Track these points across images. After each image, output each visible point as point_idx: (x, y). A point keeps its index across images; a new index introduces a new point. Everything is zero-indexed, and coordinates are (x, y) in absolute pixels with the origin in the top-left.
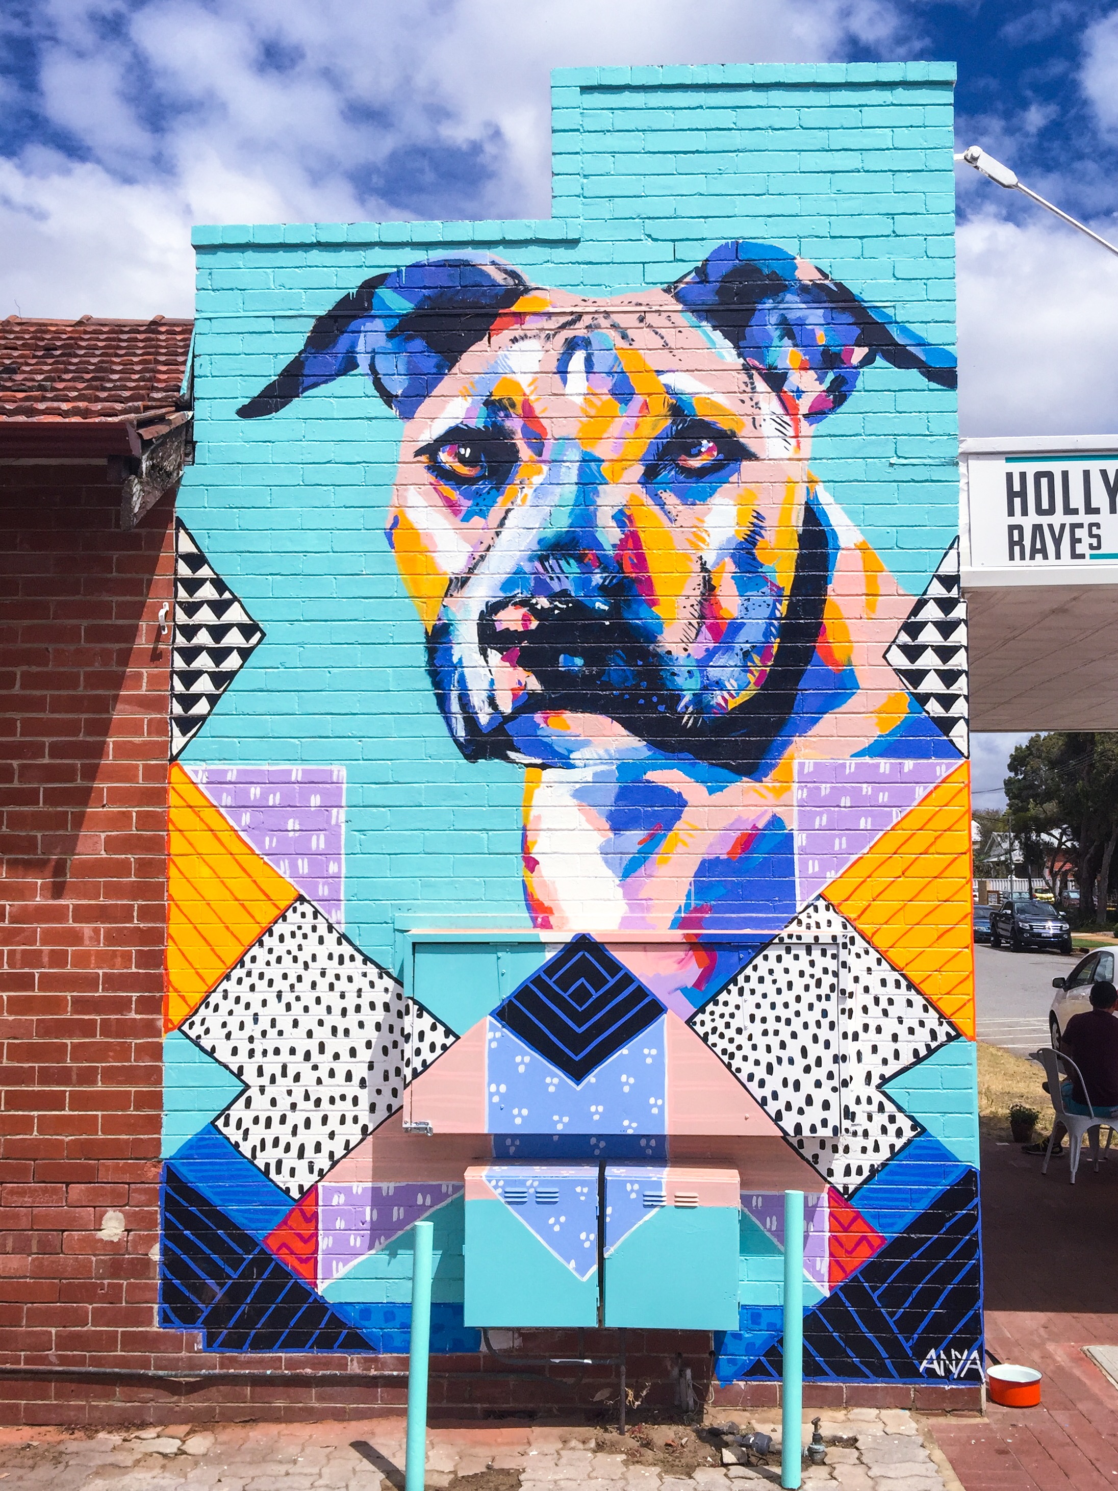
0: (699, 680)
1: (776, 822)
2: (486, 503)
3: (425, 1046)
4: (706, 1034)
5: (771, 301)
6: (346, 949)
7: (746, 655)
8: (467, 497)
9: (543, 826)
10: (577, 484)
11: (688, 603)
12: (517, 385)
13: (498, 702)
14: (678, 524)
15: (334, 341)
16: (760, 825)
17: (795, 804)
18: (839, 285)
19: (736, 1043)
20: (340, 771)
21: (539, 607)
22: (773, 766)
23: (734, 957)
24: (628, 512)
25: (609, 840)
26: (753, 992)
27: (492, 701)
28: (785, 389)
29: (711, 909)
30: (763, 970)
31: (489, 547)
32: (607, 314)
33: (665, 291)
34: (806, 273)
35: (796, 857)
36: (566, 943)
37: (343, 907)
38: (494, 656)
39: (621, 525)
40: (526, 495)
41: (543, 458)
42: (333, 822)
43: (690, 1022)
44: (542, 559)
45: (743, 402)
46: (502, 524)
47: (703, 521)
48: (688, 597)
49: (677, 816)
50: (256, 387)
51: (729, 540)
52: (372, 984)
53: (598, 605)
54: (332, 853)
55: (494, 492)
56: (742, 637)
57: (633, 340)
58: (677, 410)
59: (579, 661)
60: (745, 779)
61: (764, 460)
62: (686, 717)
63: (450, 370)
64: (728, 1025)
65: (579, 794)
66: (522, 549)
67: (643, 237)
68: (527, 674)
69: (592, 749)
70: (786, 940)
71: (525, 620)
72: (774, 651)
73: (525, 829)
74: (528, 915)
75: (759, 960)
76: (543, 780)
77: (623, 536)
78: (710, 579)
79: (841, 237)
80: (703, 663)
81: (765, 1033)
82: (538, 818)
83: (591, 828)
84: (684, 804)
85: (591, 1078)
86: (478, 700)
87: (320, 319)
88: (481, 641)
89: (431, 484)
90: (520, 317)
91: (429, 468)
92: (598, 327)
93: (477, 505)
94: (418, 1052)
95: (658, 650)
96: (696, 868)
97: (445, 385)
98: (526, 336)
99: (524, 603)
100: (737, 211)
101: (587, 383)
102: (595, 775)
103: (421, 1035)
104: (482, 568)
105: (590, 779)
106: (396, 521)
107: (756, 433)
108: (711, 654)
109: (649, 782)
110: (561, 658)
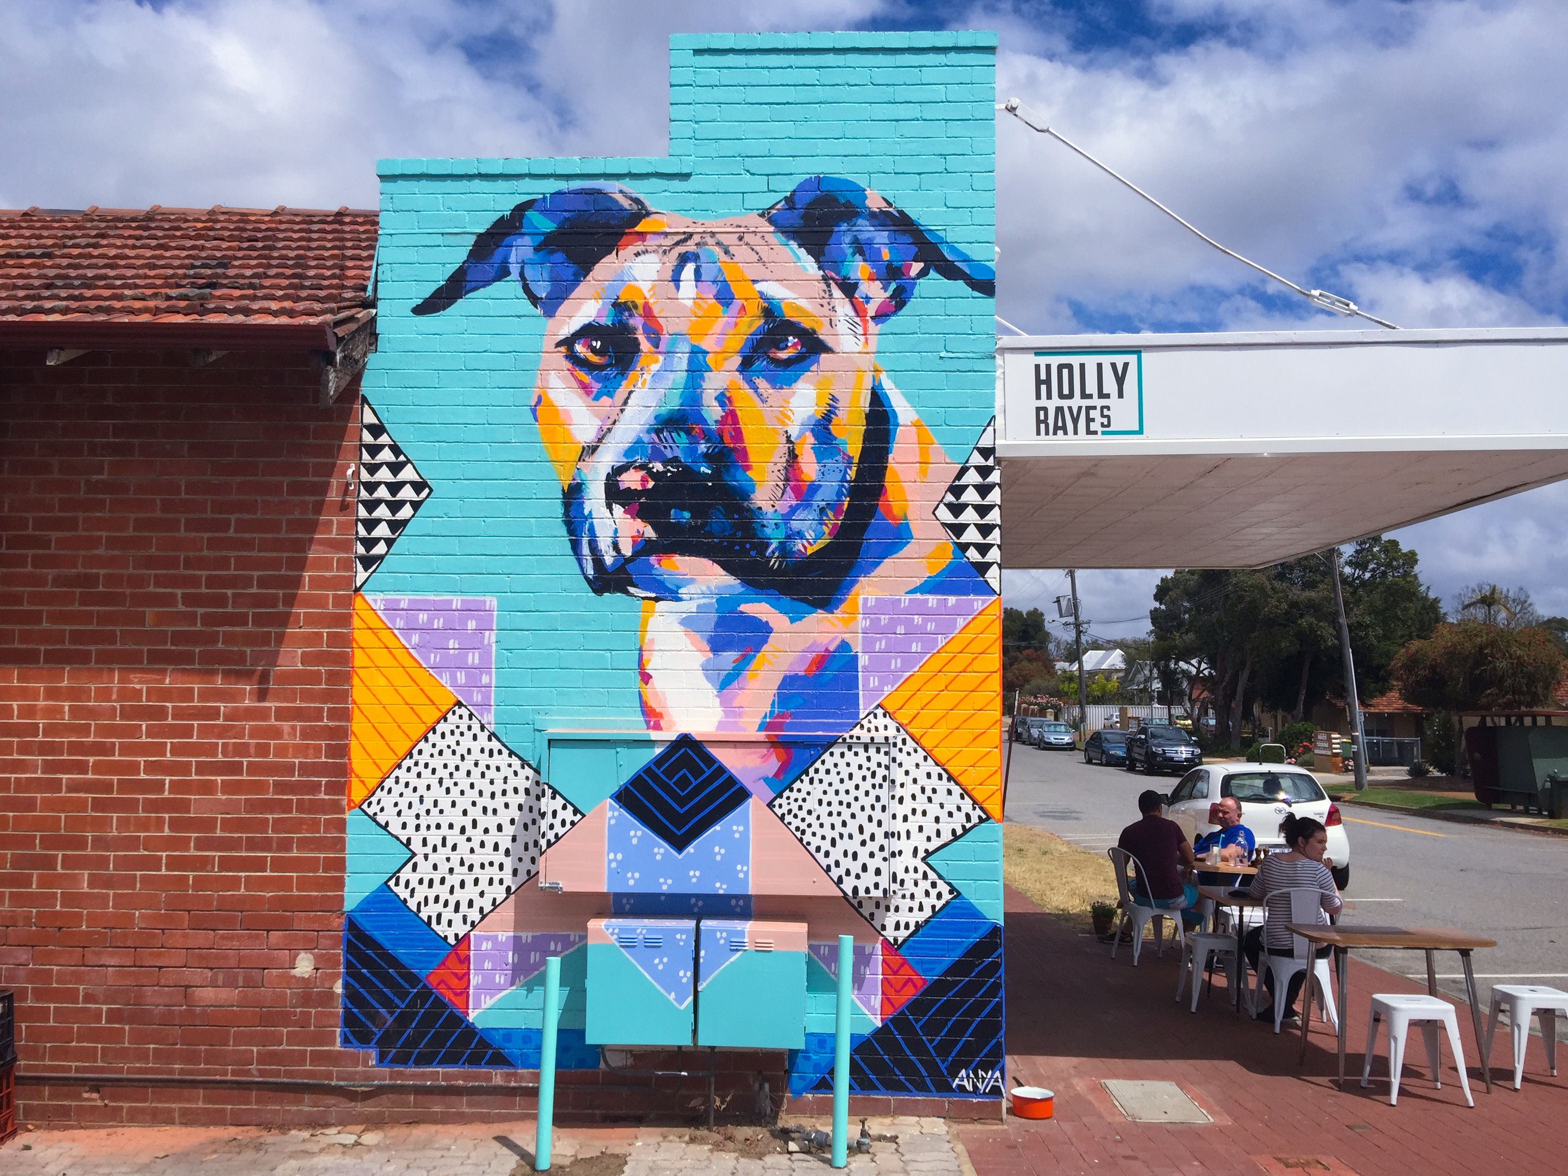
0: (784, 531)
1: (844, 646)
3: (557, 823)
4: (783, 815)
5: (845, 224)
6: (495, 745)
7: (822, 511)
8: (598, 381)
9: (656, 648)
10: (686, 371)
11: (776, 468)
12: (639, 290)
13: (621, 547)
14: (769, 404)
15: (491, 253)
16: (831, 649)
17: (860, 631)
18: (901, 212)
19: (807, 822)
20: (492, 601)
21: (655, 470)
22: (842, 601)
23: (807, 754)
24: (728, 395)
25: (708, 661)
26: (821, 781)
27: (616, 546)
28: (856, 295)
29: (791, 716)
30: (829, 764)
31: (615, 422)
32: (713, 234)
33: (760, 215)
34: (874, 202)
35: (860, 674)
36: (672, 741)
37: (493, 711)
38: (618, 509)
39: (722, 404)
40: (645, 380)
41: (660, 350)
42: (486, 642)
43: (770, 805)
44: (658, 432)
45: (822, 306)
46: (625, 403)
47: (789, 403)
48: (776, 464)
49: (765, 641)
50: (428, 290)
51: (809, 417)
52: (516, 773)
53: (703, 469)
54: (484, 667)
55: (619, 377)
56: (819, 496)
57: (733, 255)
58: (770, 311)
59: (687, 515)
60: (819, 611)
61: (839, 353)
62: (773, 560)
63: (585, 277)
64: (800, 808)
65: (685, 622)
66: (642, 423)
67: (742, 172)
68: (643, 524)
69: (696, 585)
70: (848, 740)
71: (644, 480)
72: (845, 507)
73: (641, 650)
74: (642, 719)
75: (826, 756)
76: (656, 610)
77: (724, 414)
78: (794, 449)
79: (903, 173)
80: (787, 517)
81: (830, 814)
82: (652, 641)
83: (695, 650)
84: (770, 631)
85: (690, 849)
86: (604, 544)
87: (480, 235)
88: (607, 498)
89: (569, 370)
90: (642, 236)
91: (567, 357)
92: (706, 244)
93: (606, 387)
94: (552, 827)
95: (752, 506)
96: (779, 683)
97: (581, 290)
98: (647, 251)
99: (642, 467)
100: (819, 152)
101: (695, 290)
102: (699, 606)
103: (554, 814)
104: (609, 438)
105: (695, 610)
106: (540, 400)
107: (832, 331)
108: (793, 510)
109: (742, 612)
110: (673, 511)
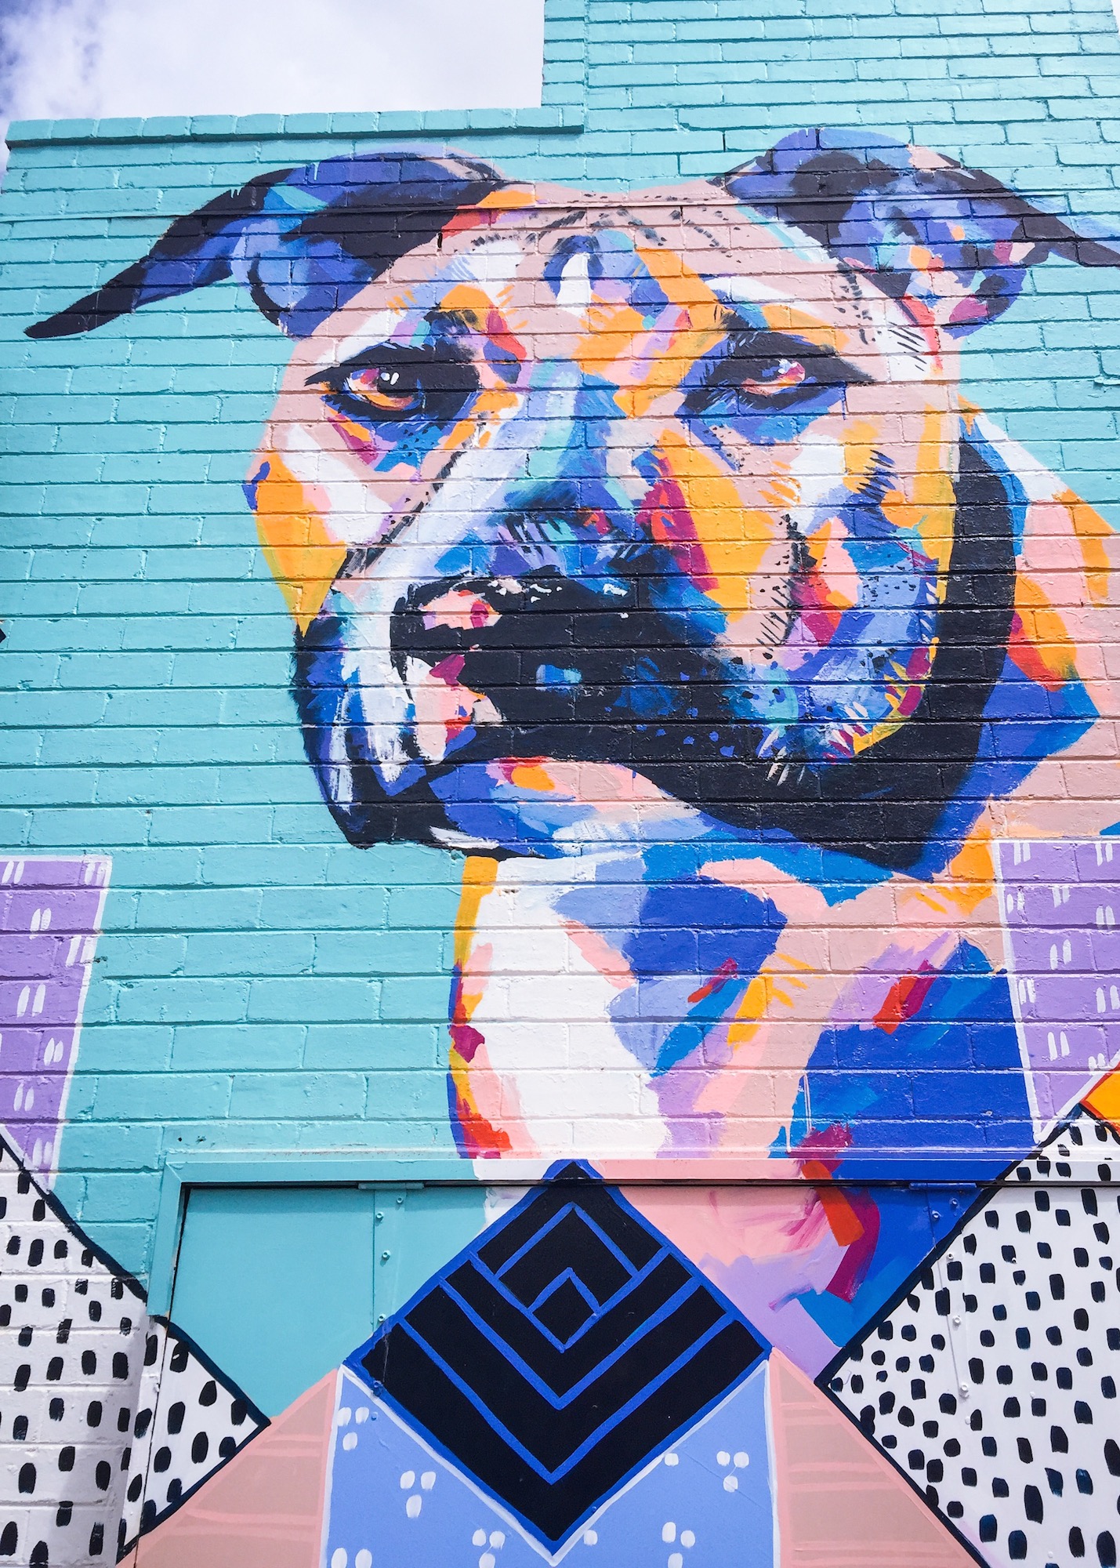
0: (796, 704)
1: (968, 956)
2: (418, 445)
3: (181, 1445)
4: (868, 1412)
5: (874, 192)
6: (52, 1229)
7: (880, 663)
8: (389, 437)
9: (495, 966)
10: (572, 418)
11: (768, 585)
12: (481, 295)
13: (420, 743)
14: (745, 471)
15: (199, 246)
16: (938, 962)
17: (1003, 920)
19: (944, 1435)
20: (101, 866)
21: (503, 592)
22: (955, 851)
23: (920, 1218)
24: (659, 455)
25: (627, 995)
26: (971, 1303)
27: (408, 743)
28: (908, 293)
29: (850, 1136)
30: (989, 1247)
31: (421, 505)
32: (623, 209)
33: (711, 183)
34: (925, 159)
35: (1019, 1026)
36: (534, 1186)
37: (59, 1136)
38: (418, 669)
39: (648, 475)
40: (488, 434)
41: (518, 384)
42: (70, 961)
43: (827, 1382)
44: (511, 523)
45: (842, 310)
46: (445, 472)
47: (788, 467)
48: (768, 575)
49: (768, 947)
51: (833, 493)
52: (95, 1311)
53: (607, 588)
54: (56, 1025)
55: (434, 430)
56: (868, 636)
57: (663, 239)
58: (736, 326)
59: (572, 676)
60: (897, 875)
61: (884, 383)
62: (775, 767)
63: (375, 276)
64: (918, 1390)
65: (568, 905)
66: (478, 508)
68: (474, 696)
69: (596, 823)
70: (1036, 1176)
71: (477, 612)
72: (932, 654)
73: (457, 973)
74: (454, 1149)
75: (977, 1226)
76: (498, 879)
77: (652, 489)
78: (804, 551)
79: (972, 122)
80: (800, 680)
81: (1012, 1408)
82: (487, 949)
83: (594, 970)
84: (778, 923)
85: (587, 1534)
86: (382, 740)
87: (181, 220)
88: (394, 647)
89: (330, 421)
90: (490, 213)
91: (328, 399)
92: (610, 225)
93: (405, 447)
94: (163, 1460)
95: (719, 657)
96: (809, 1049)
97: (366, 296)
99: (475, 587)
100: (814, 98)
101: (591, 291)
102: (601, 868)
103: (177, 1415)
104: (407, 535)
105: (591, 877)
106: (265, 468)
107: (867, 350)
108: (814, 663)
109: (705, 881)
110: (541, 671)
